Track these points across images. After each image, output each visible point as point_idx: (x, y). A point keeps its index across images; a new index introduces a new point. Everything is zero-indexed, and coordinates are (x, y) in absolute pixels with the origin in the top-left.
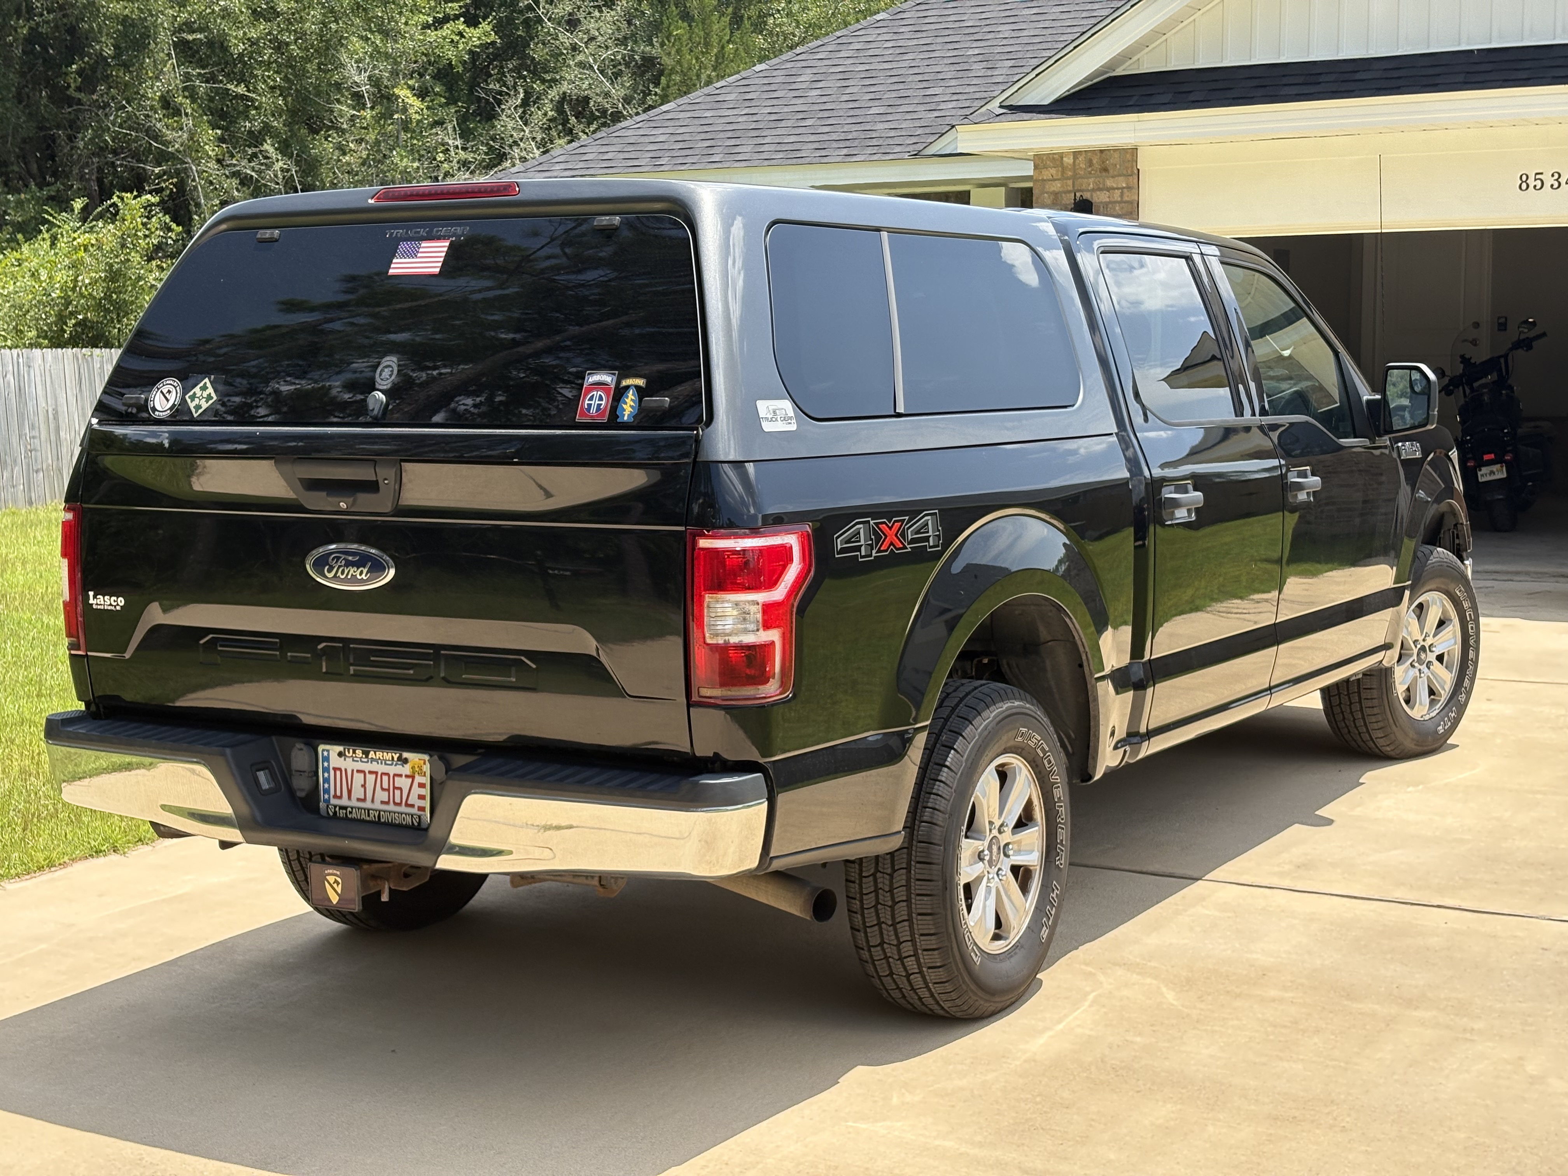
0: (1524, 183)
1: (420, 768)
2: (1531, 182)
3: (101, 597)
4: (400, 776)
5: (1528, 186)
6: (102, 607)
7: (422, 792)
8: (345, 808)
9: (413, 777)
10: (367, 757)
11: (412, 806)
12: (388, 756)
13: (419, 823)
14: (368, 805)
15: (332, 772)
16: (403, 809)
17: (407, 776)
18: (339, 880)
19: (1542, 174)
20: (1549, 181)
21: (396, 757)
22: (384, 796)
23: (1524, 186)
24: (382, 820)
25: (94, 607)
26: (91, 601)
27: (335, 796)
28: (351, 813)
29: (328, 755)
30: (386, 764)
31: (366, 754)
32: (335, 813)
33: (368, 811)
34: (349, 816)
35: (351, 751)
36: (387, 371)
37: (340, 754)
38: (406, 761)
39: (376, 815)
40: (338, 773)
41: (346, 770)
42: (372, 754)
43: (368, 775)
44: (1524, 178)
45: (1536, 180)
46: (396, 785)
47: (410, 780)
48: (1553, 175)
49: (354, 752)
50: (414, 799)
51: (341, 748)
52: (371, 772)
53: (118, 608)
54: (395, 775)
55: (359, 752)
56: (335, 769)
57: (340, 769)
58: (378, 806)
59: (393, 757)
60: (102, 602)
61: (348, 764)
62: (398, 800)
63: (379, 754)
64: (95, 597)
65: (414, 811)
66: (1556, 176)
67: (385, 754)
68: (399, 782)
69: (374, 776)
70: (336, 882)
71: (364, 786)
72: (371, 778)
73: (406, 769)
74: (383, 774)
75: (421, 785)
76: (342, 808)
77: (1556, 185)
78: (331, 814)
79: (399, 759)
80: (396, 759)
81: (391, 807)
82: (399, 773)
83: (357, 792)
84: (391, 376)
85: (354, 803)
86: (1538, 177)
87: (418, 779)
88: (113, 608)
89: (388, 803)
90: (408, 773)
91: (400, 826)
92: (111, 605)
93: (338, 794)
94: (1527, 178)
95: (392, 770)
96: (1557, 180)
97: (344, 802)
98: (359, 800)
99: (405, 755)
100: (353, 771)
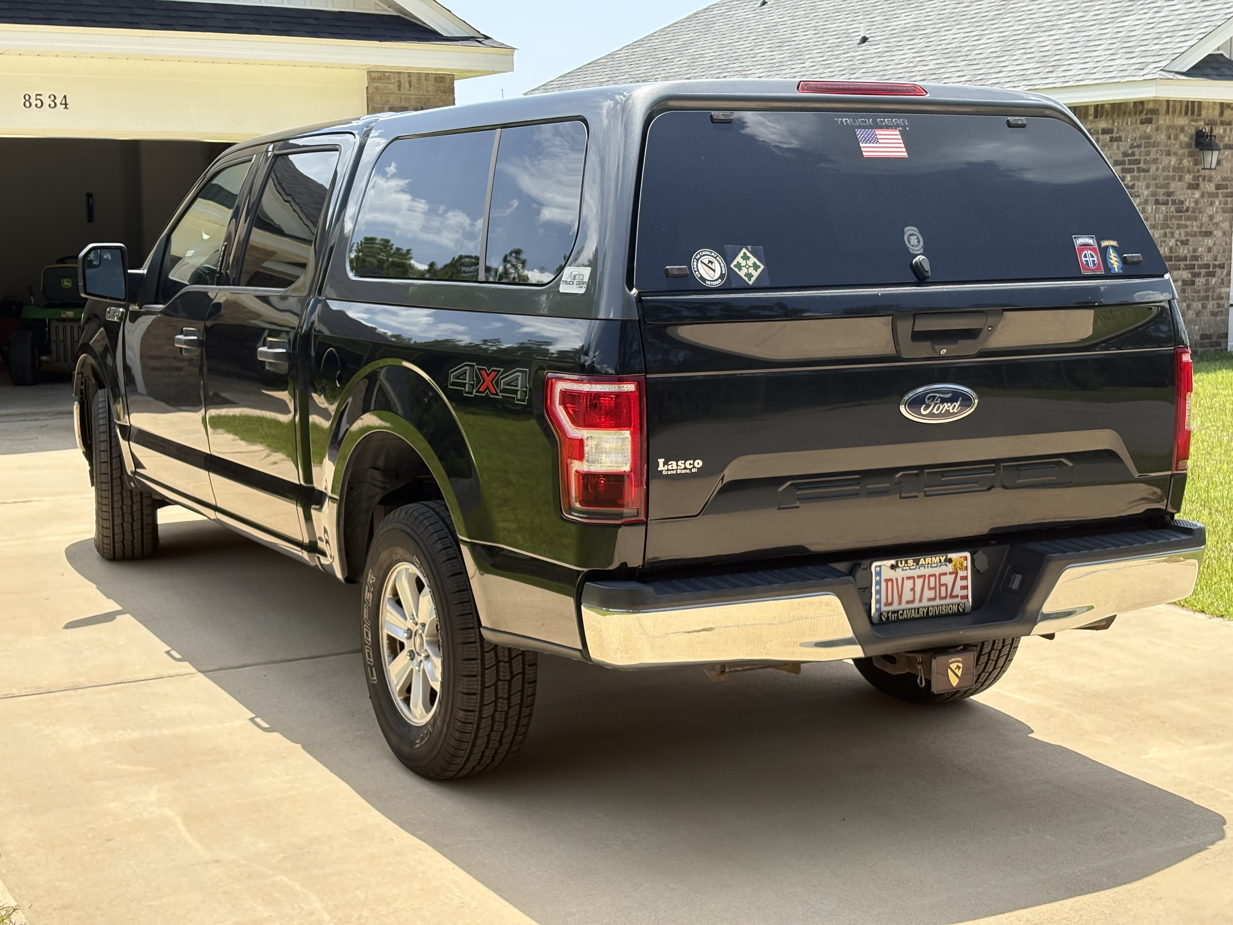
0: (27, 101)
1: (961, 564)
2: (33, 101)
3: (674, 463)
4: (946, 574)
5: (30, 104)
6: (675, 472)
7: (964, 583)
8: (897, 612)
9: (957, 573)
10: (918, 564)
11: (957, 596)
12: (935, 559)
13: (964, 610)
14: (916, 604)
15: (883, 584)
16: (948, 601)
17: (951, 573)
18: (960, 665)
19: (40, 95)
20: (47, 101)
21: (943, 559)
22: (931, 594)
23: (27, 104)
24: (930, 614)
25: (664, 473)
26: (661, 468)
27: (887, 604)
28: (902, 614)
29: (880, 570)
30: (931, 567)
31: (917, 562)
32: (888, 617)
33: (918, 609)
34: (900, 618)
35: (903, 562)
36: (914, 240)
37: (893, 567)
38: (950, 561)
39: (925, 612)
40: (890, 584)
41: (897, 579)
42: (922, 561)
43: (917, 580)
44: (27, 98)
45: (36, 99)
46: (942, 582)
47: (953, 576)
48: (50, 97)
49: (906, 562)
50: (957, 591)
51: (893, 562)
52: (919, 577)
53: (694, 470)
54: (941, 575)
55: (911, 562)
56: (887, 581)
57: (891, 580)
58: (925, 603)
59: (940, 560)
60: (675, 467)
61: (899, 574)
62: (943, 594)
63: (928, 560)
64: (665, 463)
65: (958, 600)
66: (53, 98)
67: (934, 558)
68: (944, 580)
69: (921, 580)
70: (958, 667)
71: (913, 590)
72: (919, 582)
73: (950, 568)
74: (930, 576)
75: (964, 578)
76: (893, 612)
77: (53, 105)
78: (884, 619)
79: (946, 560)
80: (943, 561)
81: (938, 602)
82: (944, 572)
83: (907, 595)
84: (919, 242)
85: (904, 606)
86: (38, 97)
87: (961, 573)
88: (688, 471)
89: (934, 599)
90: (951, 571)
91: (947, 615)
92: (685, 468)
93: (890, 601)
94: (30, 97)
95: (937, 571)
96: (53, 101)
97: (895, 607)
98: (908, 602)
99: (950, 556)
100: (903, 578)
